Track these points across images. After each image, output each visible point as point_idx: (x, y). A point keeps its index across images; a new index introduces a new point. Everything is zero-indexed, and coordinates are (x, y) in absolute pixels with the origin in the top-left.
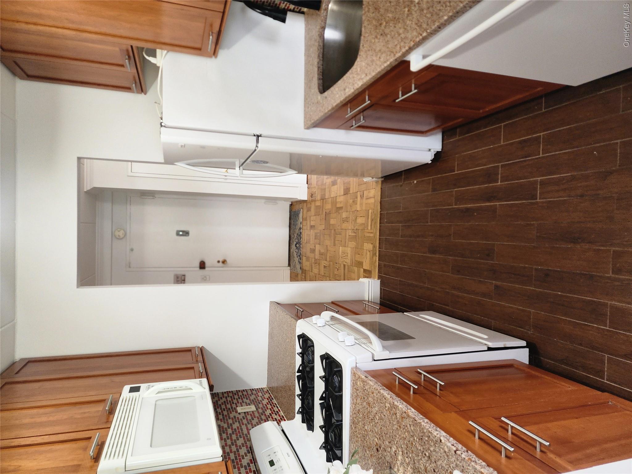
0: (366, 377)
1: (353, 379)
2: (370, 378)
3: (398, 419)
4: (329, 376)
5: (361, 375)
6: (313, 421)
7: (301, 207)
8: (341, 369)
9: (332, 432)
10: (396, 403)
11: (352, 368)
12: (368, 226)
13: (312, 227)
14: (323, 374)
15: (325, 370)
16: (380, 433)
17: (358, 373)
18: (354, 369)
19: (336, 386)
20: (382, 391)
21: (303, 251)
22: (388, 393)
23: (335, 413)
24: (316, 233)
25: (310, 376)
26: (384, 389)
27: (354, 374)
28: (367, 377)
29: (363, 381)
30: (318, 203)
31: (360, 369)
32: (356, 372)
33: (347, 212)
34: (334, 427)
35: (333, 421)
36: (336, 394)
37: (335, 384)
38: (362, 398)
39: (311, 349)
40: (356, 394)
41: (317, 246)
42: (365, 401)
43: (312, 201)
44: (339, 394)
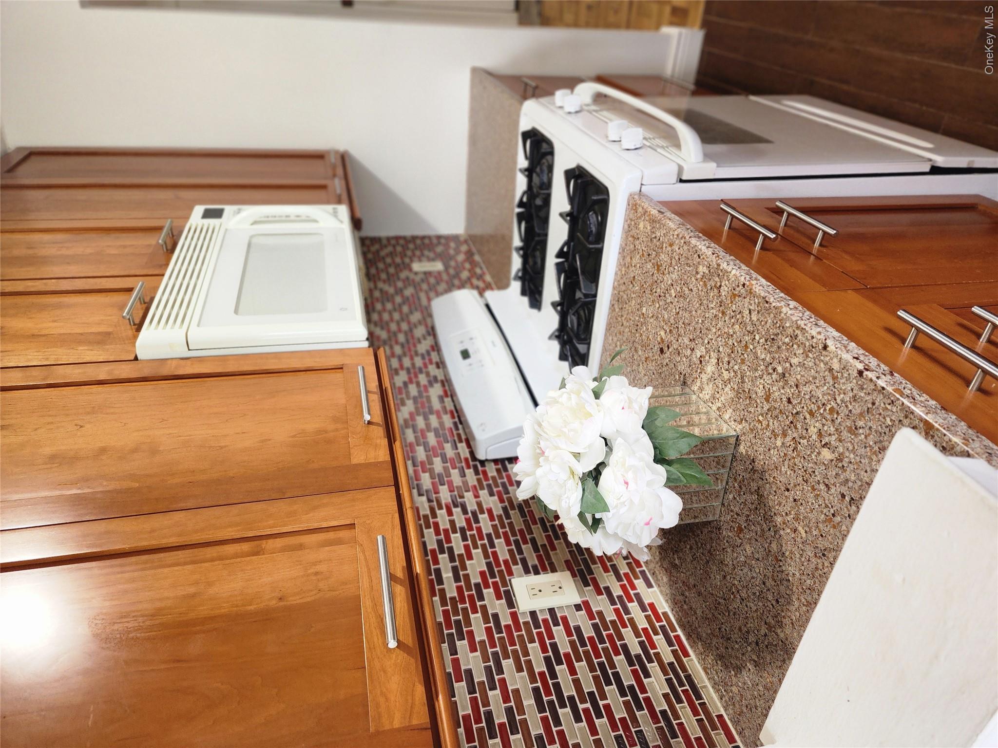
0: (659, 211)
1: (631, 216)
2: (669, 214)
3: (724, 298)
4: (579, 212)
5: (650, 209)
6: (540, 293)
8: (606, 197)
9: (574, 314)
10: (724, 265)
11: (631, 195)
14: (567, 208)
15: (571, 200)
16: (672, 321)
17: (643, 204)
18: (636, 197)
19: (592, 231)
20: (694, 241)
22: (707, 245)
23: (584, 281)
25: (542, 214)
26: (699, 237)
27: (633, 205)
28: (662, 213)
29: (653, 221)
31: (647, 196)
32: (638, 202)
34: (579, 305)
35: (578, 295)
36: (591, 246)
37: (591, 228)
38: (645, 254)
39: (547, 161)
40: (632, 246)
42: (650, 261)
44: (597, 246)
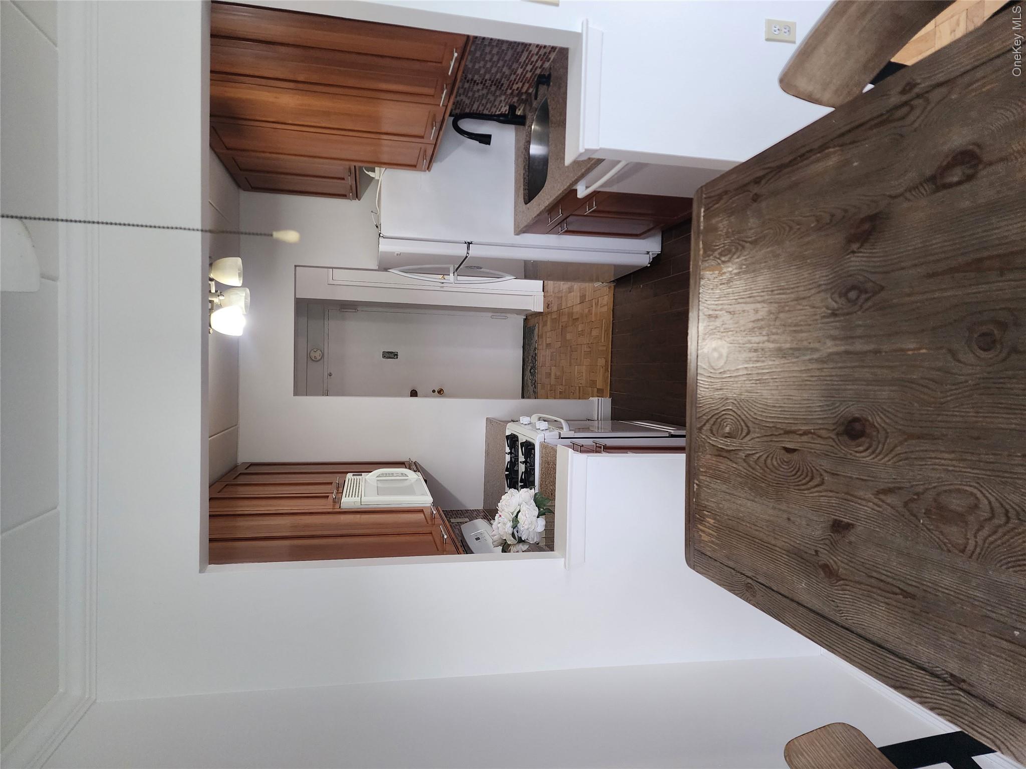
7: (536, 321)
11: (540, 442)
12: (601, 338)
13: (548, 345)
21: (538, 377)
24: (552, 353)
27: (541, 445)
30: (554, 316)
33: (583, 323)
40: (542, 461)
41: (553, 368)
43: (549, 313)
